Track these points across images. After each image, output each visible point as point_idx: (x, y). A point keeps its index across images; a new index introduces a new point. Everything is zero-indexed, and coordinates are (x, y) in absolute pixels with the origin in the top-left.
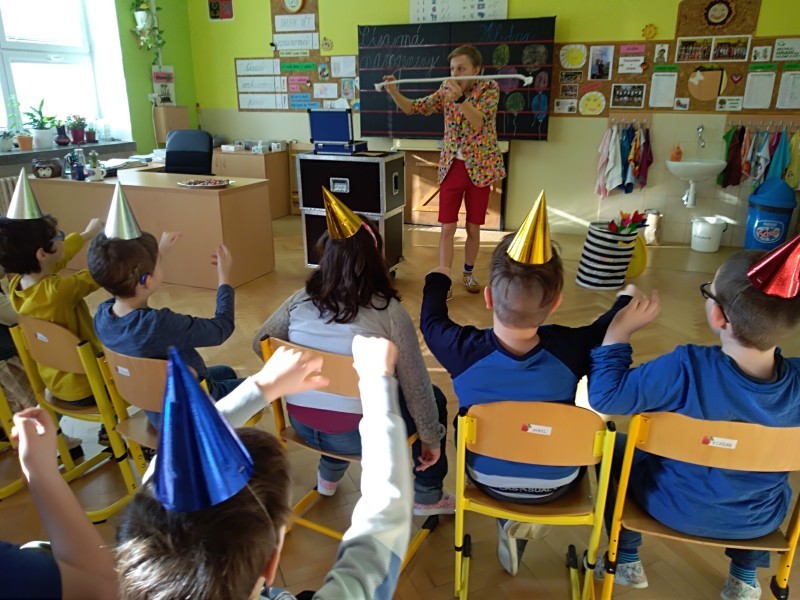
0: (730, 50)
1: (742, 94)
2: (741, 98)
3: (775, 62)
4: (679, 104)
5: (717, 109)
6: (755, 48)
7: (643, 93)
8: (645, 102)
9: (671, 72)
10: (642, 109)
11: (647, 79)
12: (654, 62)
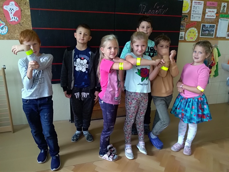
7: (214, 29)
8: (215, 34)
9: (227, 18)
10: (214, 38)
11: (217, 22)
12: (221, 12)
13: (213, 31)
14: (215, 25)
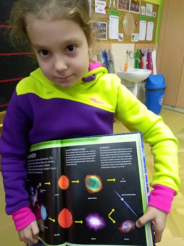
0: (135, 6)
1: (138, 33)
2: (138, 34)
3: (146, 16)
4: (120, 38)
5: (132, 41)
6: (142, 7)
7: (106, 29)
8: (107, 35)
9: (116, 15)
10: (107, 40)
11: (107, 19)
12: (110, 7)
13: (105, 31)
14: (106, 23)
